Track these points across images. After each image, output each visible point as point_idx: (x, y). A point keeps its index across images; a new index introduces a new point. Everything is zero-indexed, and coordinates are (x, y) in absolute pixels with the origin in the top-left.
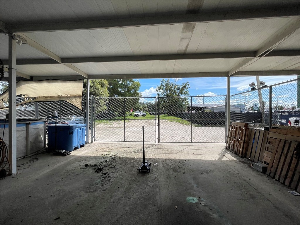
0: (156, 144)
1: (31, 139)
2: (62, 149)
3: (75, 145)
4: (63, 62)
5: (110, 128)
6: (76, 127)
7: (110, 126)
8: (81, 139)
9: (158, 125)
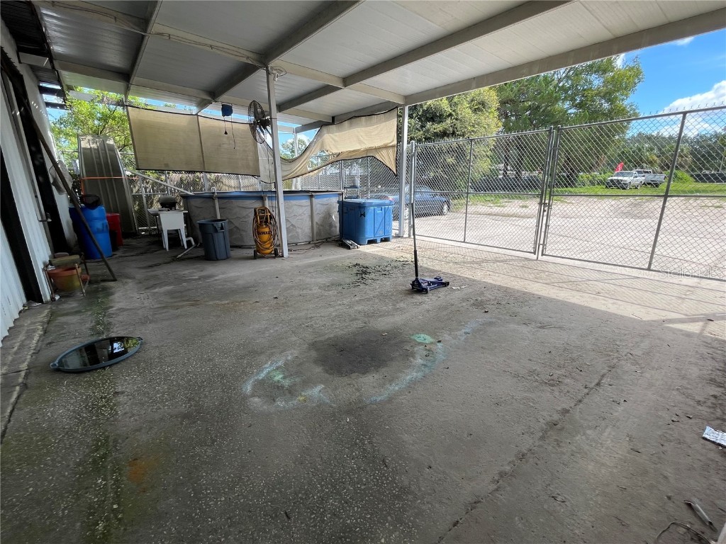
0: (534, 257)
1: (316, 219)
2: (349, 240)
3: (369, 235)
4: (345, 86)
5: (489, 214)
6: (371, 205)
7: (496, 210)
8: (382, 227)
9: (546, 209)
